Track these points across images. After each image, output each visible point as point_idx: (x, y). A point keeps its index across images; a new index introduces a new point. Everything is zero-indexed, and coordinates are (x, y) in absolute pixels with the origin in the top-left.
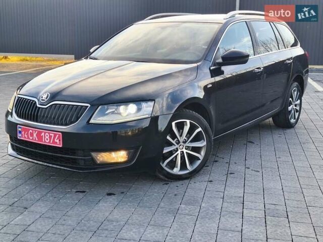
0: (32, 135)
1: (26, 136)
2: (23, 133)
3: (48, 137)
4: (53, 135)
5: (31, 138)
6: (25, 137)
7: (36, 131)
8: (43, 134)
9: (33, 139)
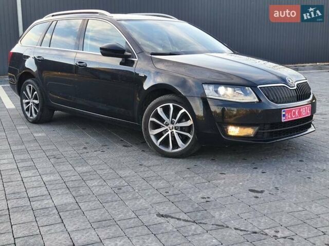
0: (294, 113)
1: (289, 116)
2: (287, 115)
3: (304, 111)
4: (306, 108)
5: (294, 117)
6: (289, 118)
7: (297, 109)
8: (302, 110)
9: (295, 117)
